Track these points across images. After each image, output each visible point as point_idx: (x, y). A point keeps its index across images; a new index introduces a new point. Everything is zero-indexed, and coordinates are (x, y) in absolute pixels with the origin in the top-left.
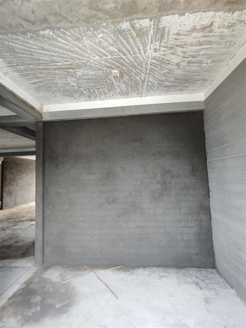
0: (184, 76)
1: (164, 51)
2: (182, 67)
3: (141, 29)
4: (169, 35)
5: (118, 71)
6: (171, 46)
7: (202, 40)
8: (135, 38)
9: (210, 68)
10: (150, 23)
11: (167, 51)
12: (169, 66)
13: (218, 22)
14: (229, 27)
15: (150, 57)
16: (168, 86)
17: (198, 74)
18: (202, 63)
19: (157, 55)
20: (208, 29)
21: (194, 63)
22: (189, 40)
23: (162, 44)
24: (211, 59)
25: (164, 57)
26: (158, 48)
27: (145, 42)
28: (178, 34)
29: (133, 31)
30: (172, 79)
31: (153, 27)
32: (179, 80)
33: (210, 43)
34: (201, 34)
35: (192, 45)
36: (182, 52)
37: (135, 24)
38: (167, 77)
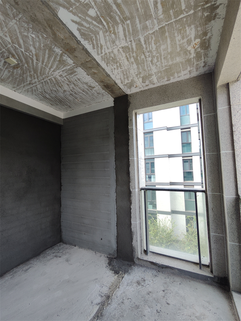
0: (62, 98)
1: (65, 80)
2: (65, 93)
3: (64, 61)
4: (75, 76)
5: (17, 63)
6: (71, 81)
7: (85, 90)
8: (56, 60)
9: (77, 103)
10: (72, 64)
11: (66, 81)
12: (59, 89)
13: (96, 88)
14: (98, 93)
15: (54, 76)
16: (46, 97)
17: (70, 102)
18: (76, 99)
19: (59, 78)
20: (91, 88)
21: (73, 96)
22: (81, 85)
23: (67, 76)
24: (81, 100)
25: (61, 82)
26: (63, 76)
27: (60, 68)
28: (79, 80)
29: (59, 57)
30: (53, 96)
31: (72, 66)
32: (57, 98)
33: (87, 93)
34: (87, 87)
35: (80, 88)
36: (73, 87)
37: (64, 56)
38: (52, 93)
